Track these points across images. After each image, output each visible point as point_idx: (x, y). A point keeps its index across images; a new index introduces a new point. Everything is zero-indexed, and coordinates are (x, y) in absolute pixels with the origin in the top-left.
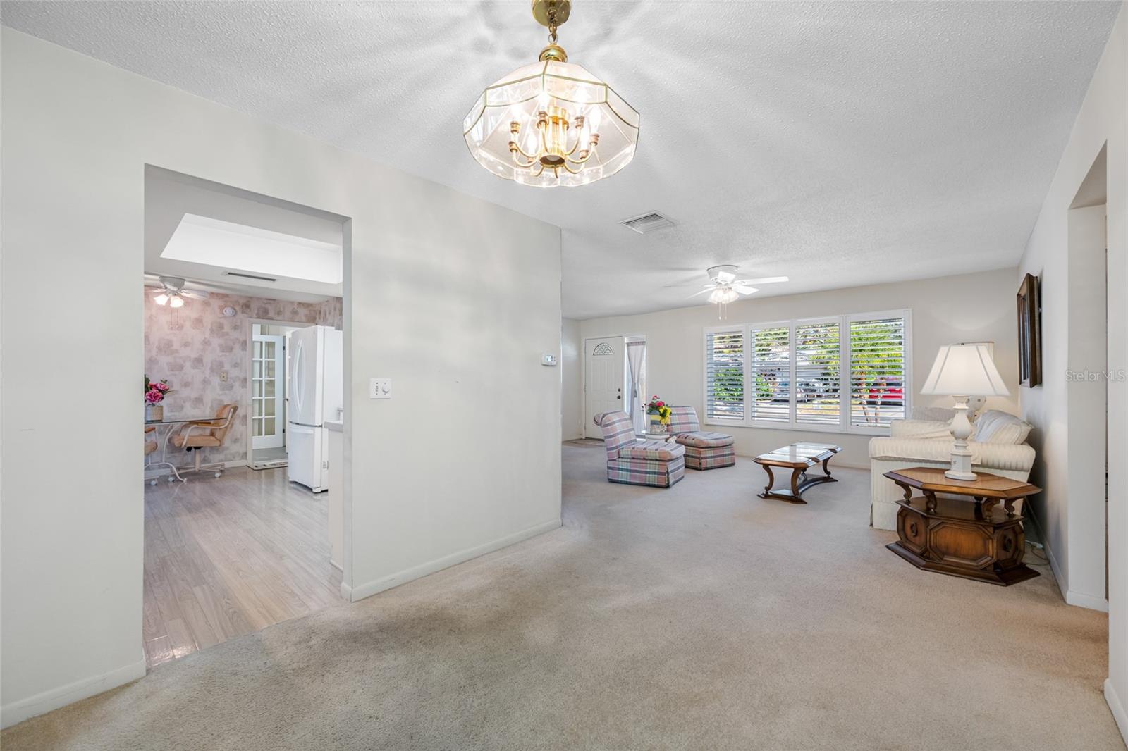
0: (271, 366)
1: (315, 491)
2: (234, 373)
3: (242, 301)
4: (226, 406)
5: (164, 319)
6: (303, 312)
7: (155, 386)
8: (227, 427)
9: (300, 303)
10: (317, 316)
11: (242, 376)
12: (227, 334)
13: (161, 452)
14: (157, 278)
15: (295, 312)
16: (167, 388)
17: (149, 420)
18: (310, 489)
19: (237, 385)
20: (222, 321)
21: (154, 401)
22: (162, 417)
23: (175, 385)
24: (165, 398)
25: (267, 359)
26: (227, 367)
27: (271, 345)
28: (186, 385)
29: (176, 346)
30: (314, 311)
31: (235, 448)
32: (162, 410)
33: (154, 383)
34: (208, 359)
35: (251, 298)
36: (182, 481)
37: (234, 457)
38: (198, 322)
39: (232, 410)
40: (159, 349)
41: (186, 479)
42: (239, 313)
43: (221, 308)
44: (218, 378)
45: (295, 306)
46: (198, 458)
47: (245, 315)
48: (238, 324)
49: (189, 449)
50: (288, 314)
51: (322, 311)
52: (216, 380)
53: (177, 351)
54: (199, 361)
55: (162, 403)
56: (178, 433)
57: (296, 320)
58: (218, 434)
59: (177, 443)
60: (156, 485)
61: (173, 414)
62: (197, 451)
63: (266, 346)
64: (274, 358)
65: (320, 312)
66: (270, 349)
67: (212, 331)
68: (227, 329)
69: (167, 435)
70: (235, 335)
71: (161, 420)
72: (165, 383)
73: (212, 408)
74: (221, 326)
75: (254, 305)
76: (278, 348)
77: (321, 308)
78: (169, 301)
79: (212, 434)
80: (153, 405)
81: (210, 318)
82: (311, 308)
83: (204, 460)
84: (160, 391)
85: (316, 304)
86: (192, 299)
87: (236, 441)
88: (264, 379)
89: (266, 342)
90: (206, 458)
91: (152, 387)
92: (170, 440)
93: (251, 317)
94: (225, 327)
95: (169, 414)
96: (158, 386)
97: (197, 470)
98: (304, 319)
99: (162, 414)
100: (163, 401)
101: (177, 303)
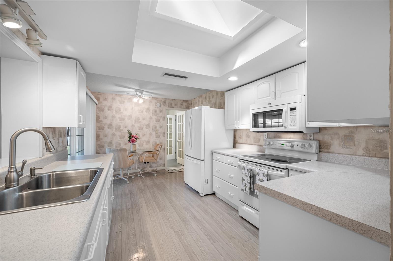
0: (171, 127)
1: (201, 195)
2: (160, 130)
3: (163, 100)
4: (158, 144)
5: (137, 109)
6: (185, 104)
7: (133, 136)
8: (158, 154)
9: (183, 100)
10: (190, 106)
11: (163, 132)
12: (158, 114)
13: (136, 164)
14: (134, 90)
15: (182, 104)
16: (137, 137)
17: (132, 150)
18: (198, 193)
19: (161, 135)
20: (156, 109)
21: (133, 143)
22: (136, 149)
23: (140, 136)
24: (137, 141)
25: (169, 125)
26: (158, 128)
27: (171, 119)
28: (144, 135)
29: (141, 119)
30: (189, 103)
31: (161, 162)
32: (136, 146)
33: (133, 135)
34: (151, 125)
35: (166, 99)
36: (143, 177)
37: (160, 166)
38: (148, 109)
39: (160, 146)
40: (135, 121)
41: (144, 176)
42: (162, 105)
43: (156, 103)
44: (155, 133)
45: (182, 102)
46: (148, 166)
47: (164, 106)
48: (162, 110)
49: (145, 163)
50: (179, 105)
51: (192, 103)
52: (154, 133)
53: (141, 122)
54: (148, 125)
55: (136, 143)
56: (141, 155)
57: (182, 108)
58: (155, 157)
59: (141, 160)
60: (134, 178)
61: (140, 147)
62: (148, 163)
63: (169, 119)
64: (172, 124)
65: (191, 104)
66: (171, 120)
67: (153, 113)
68: (158, 112)
69: (138, 156)
70: (160, 114)
71: (135, 151)
72: (137, 135)
73: (153, 145)
74: (156, 111)
75: (167, 102)
76: (173, 120)
77: (192, 102)
78: (138, 101)
79: (153, 156)
80: (133, 144)
81: (152, 108)
82: (187, 102)
83: (151, 167)
84: (135, 138)
85: (189, 101)
86: (146, 99)
87: (161, 159)
88: (169, 132)
89: (169, 118)
90: (151, 166)
91: (132, 136)
92: (139, 158)
93: (166, 107)
94: (157, 112)
95: (138, 147)
96: (135, 136)
97: (148, 172)
98: (185, 107)
99: (136, 148)
100: (136, 142)
101: (141, 101)
